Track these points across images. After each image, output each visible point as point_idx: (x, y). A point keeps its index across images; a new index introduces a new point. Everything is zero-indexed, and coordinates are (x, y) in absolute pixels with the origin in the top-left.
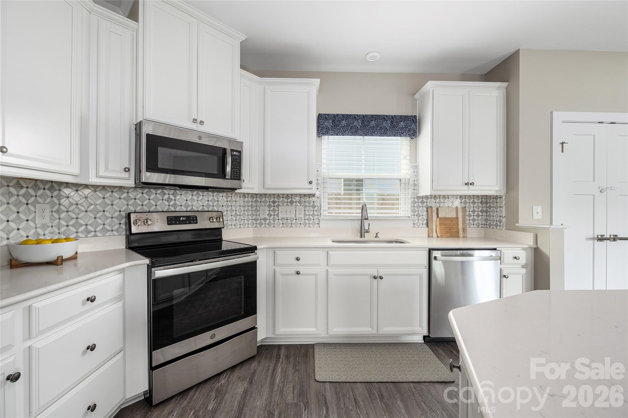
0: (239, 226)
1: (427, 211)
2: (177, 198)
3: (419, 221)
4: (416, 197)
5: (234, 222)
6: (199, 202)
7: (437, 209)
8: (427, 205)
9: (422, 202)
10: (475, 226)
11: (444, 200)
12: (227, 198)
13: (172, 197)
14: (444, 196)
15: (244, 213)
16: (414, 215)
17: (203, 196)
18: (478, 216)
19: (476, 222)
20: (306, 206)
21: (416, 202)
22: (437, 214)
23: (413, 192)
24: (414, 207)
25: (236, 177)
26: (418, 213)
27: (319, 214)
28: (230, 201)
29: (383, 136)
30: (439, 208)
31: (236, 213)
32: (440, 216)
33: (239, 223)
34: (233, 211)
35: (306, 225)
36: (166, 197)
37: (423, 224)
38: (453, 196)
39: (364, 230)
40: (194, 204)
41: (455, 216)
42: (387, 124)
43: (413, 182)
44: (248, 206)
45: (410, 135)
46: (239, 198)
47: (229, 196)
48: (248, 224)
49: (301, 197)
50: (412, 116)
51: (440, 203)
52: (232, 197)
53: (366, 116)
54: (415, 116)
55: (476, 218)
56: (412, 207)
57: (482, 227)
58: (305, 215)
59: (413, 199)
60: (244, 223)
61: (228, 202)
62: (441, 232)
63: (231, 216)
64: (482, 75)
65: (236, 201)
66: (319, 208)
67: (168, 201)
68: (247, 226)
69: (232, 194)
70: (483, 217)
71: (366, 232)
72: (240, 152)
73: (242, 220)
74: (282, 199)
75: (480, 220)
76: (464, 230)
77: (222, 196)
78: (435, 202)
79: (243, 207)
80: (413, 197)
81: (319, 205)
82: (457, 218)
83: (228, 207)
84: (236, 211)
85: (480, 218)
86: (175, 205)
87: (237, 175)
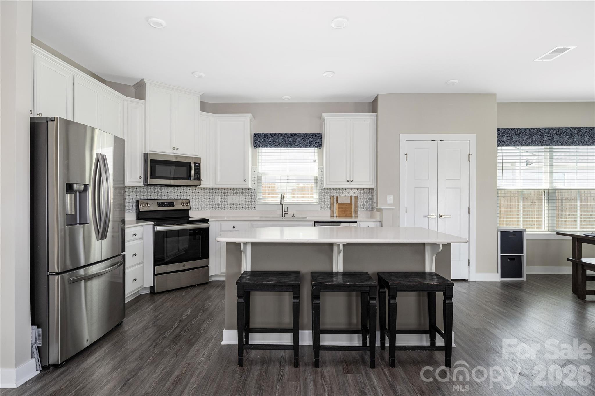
0: (201, 209)
1: (330, 199)
2: (162, 191)
3: (325, 206)
4: (322, 189)
5: (197, 207)
6: (175, 193)
7: (337, 197)
8: (330, 195)
9: (327, 193)
10: (365, 209)
11: (342, 191)
12: (193, 191)
13: (159, 190)
14: (342, 188)
15: (204, 201)
16: (321, 202)
17: (177, 189)
18: (367, 202)
19: (365, 206)
20: (246, 196)
21: (323, 193)
22: (337, 201)
23: (321, 186)
24: (321, 196)
25: (197, 178)
26: (324, 200)
27: (255, 201)
28: (194, 193)
29: (298, 147)
30: (339, 197)
31: (198, 200)
32: (339, 202)
33: (201, 207)
34: (197, 199)
35: (246, 208)
36: (156, 191)
37: (327, 208)
38: (348, 188)
39: (284, 211)
40: (172, 194)
41: (349, 202)
42: (300, 140)
43: (320, 179)
44: (207, 196)
45: (316, 147)
46: (200, 190)
47: (194, 190)
48: (207, 208)
49: (242, 190)
50: (318, 134)
51: (339, 193)
52: (196, 190)
53: (286, 134)
54: (320, 133)
55: (365, 204)
56: (319, 196)
57: (370, 210)
58: (246, 202)
59: (320, 191)
60: (204, 207)
61: (193, 193)
62: (338, 214)
63: (195, 203)
64: (370, 103)
65: (198, 193)
66: (255, 197)
67: (157, 193)
68: (206, 209)
69: (196, 188)
70: (371, 203)
71: (286, 213)
72: (199, 164)
73: (203, 205)
74: (230, 191)
75: (368, 205)
76: (356, 212)
77: (190, 189)
78: (336, 193)
79: (203, 196)
80: (320, 189)
81: (255, 195)
82: (351, 204)
83: (193, 196)
84: (198, 199)
85: (369, 203)
86: (161, 195)
87: (198, 177)
